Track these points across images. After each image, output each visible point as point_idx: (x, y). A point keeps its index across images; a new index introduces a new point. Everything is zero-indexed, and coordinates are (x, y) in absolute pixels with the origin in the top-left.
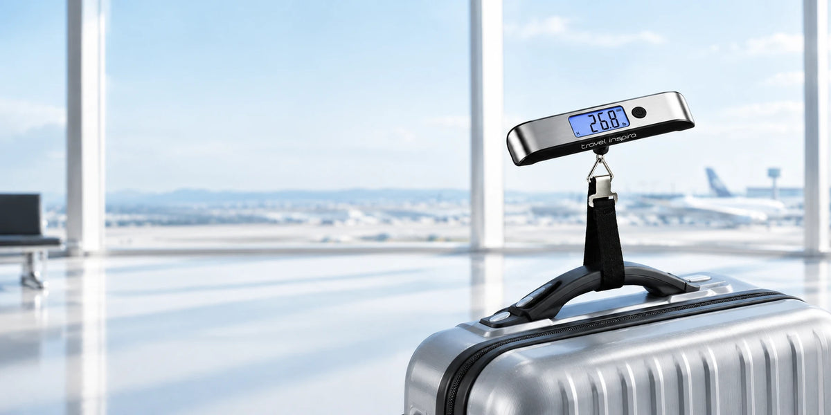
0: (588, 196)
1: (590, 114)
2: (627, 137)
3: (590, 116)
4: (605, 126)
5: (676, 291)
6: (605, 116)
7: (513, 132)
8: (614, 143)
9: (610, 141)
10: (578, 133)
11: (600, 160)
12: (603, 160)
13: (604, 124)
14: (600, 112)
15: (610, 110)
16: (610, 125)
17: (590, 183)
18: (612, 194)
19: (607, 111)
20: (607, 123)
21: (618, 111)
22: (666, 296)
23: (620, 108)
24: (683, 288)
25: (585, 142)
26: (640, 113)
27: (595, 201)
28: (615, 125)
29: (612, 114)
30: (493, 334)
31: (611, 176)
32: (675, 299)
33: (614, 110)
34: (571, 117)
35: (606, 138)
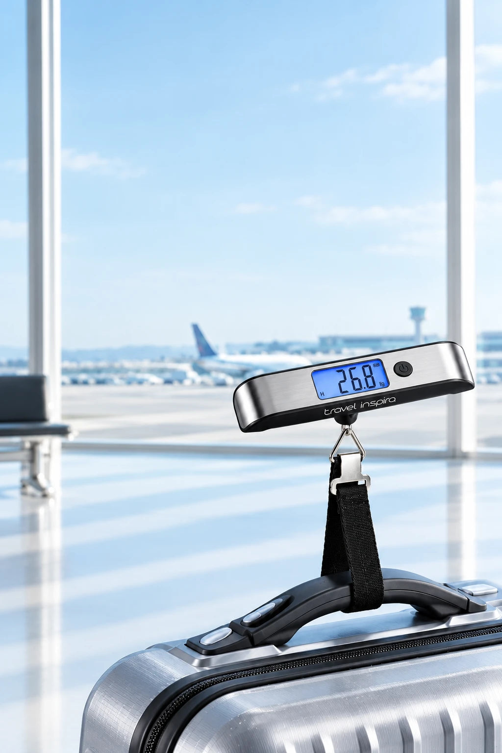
0: (331, 480)
1: (340, 369)
2: (384, 401)
3: (338, 371)
4: (357, 386)
5: (456, 611)
6: (358, 373)
7: (244, 387)
8: (367, 408)
9: (362, 406)
10: (322, 394)
11: (346, 432)
12: (350, 432)
13: (356, 383)
14: (352, 367)
15: (365, 365)
16: (364, 385)
17: (332, 464)
18: (362, 477)
19: (361, 366)
20: (359, 381)
21: (374, 366)
22: (444, 619)
23: (379, 363)
24: (465, 608)
25: (329, 406)
26: (403, 369)
27: (339, 486)
28: (371, 384)
29: (367, 369)
30: (202, 664)
31: (362, 454)
32: (456, 621)
33: (371, 364)
34: (315, 372)
35: (358, 401)
